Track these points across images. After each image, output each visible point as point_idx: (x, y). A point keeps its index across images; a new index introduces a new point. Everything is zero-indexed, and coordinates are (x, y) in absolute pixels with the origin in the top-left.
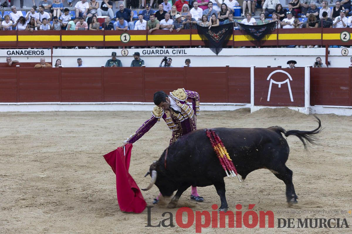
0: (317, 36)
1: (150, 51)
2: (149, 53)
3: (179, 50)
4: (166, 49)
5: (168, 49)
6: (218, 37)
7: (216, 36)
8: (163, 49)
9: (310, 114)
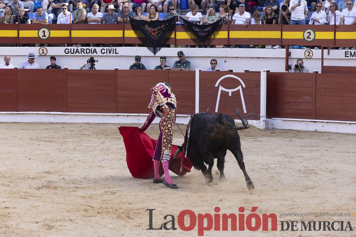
0: (275, 34)
1: (74, 49)
2: (72, 52)
3: (109, 49)
4: (93, 48)
5: (95, 48)
6: (156, 32)
7: (154, 32)
8: (90, 48)
9: (267, 129)
